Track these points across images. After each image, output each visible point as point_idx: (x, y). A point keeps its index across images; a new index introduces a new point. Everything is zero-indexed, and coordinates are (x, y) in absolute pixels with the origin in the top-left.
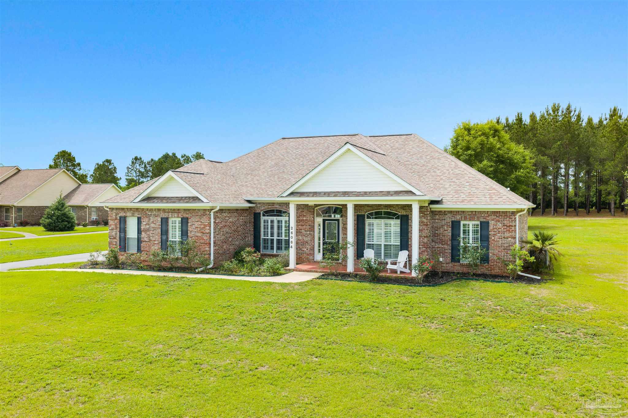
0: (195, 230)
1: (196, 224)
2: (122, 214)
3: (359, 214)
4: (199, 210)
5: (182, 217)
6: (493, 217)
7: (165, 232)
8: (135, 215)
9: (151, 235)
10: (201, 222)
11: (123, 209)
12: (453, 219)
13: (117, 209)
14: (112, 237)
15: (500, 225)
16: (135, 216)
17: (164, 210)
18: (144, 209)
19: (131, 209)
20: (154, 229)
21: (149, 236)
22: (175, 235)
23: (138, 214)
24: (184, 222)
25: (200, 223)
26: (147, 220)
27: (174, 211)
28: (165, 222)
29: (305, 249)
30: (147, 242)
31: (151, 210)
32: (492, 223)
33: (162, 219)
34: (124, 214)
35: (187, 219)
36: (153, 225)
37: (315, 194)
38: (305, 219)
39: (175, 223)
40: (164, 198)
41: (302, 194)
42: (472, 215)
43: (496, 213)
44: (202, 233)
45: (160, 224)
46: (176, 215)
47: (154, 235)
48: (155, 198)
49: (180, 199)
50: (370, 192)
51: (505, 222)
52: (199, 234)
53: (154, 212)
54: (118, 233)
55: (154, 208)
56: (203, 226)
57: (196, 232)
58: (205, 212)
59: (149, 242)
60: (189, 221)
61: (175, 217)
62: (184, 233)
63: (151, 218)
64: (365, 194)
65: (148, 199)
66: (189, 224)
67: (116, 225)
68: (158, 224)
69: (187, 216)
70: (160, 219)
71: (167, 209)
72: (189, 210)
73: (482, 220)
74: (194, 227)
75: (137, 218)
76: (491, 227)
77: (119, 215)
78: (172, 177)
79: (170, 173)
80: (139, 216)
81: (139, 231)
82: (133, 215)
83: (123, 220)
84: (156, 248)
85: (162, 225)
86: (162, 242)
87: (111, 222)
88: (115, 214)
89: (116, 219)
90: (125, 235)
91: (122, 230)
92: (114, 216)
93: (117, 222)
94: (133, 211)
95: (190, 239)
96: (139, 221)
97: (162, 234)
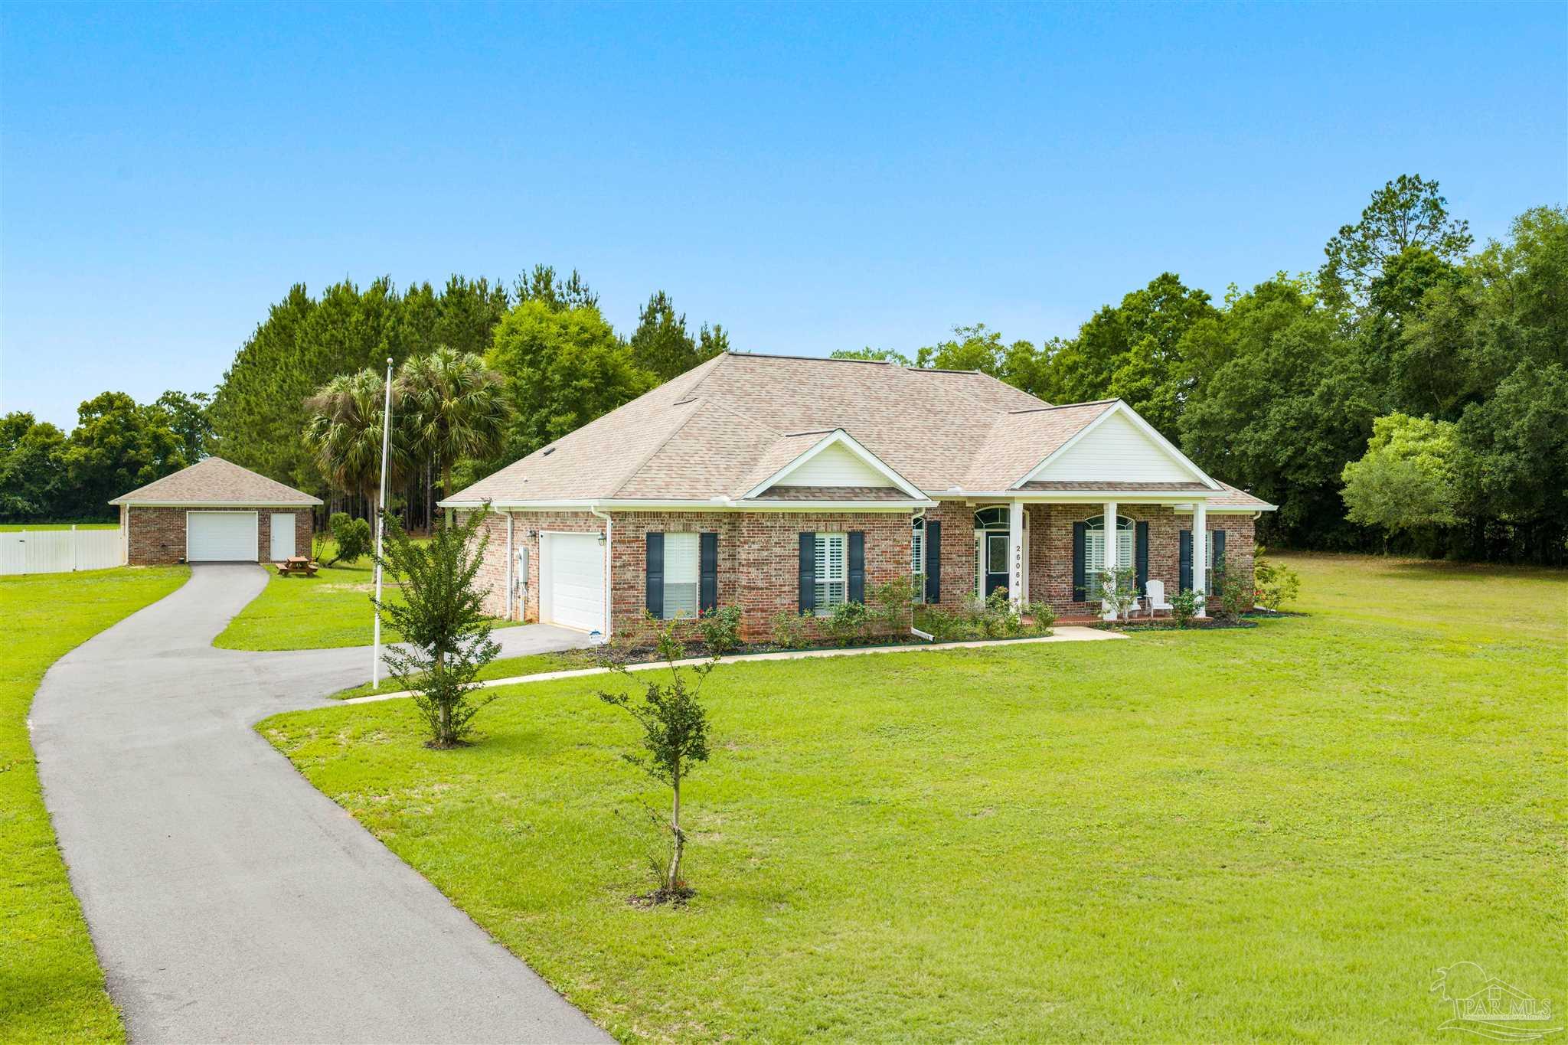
0: (881, 558)
1: (883, 545)
2: (655, 527)
3: (1078, 521)
4: (889, 515)
5: (850, 530)
6: (1230, 524)
7: (807, 565)
8: (693, 529)
9: (774, 573)
10: (894, 540)
11: (656, 515)
12: (1182, 529)
13: (637, 514)
14: (626, 586)
15: (1237, 536)
16: (693, 532)
17: (807, 517)
18: (754, 514)
19: (681, 515)
20: (782, 558)
21: (768, 576)
22: (832, 571)
23: (702, 527)
24: (856, 540)
25: (891, 543)
26: (762, 539)
27: (829, 518)
28: (807, 541)
30: (762, 589)
31: (774, 516)
32: (1228, 532)
33: (802, 535)
34: (661, 527)
35: (862, 534)
36: (778, 550)
37: (1065, 485)
39: (832, 547)
40: (821, 489)
41: (1044, 485)
43: (1233, 518)
44: (898, 563)
45: (797, 546)
46: (835, 528)
47: (781, 572)
49: (854, 493)
50: (1146, 484)
51: (1243, 531)
52: (890, 567)
53: (782, 521)
54: (643, 575)
55: (780, 511)
56: (898, 549)
57: (882, 561)
58: (901, 519)
59: (767, 589)
60: (868, 538)
61: (832, 531)
62: (856, 565)
63: (773, 534)
64: (1142, 486)
65: (772, 492)
66: (867, 546)
67: (635, 554)
68: (791, 546)
69: (863, 528)
70: (796, 537)
71: (813, 514)
72: (866, 515)
73: (1217, 528)
74: (877, 550)
75: (698, 536)
76: (1227, 540)
77: (646, 530)
78: (837, 444)
79: (839, 436)
80: (705, 531)
81: (708, 566)
82: (687, 529)
83: (655, 542)
84: (787, 601)
85: (800, 549)
86: (801, 586)
87: (621, 548)
88: (631, 528)
89: (637, 539)
90: (662, 578)
91: (655, 567)
92: (630, 533)
93: (640, 548)
94: (686, 519)
95: (868, 577)
96: (709, 543)
97: (801, 570)
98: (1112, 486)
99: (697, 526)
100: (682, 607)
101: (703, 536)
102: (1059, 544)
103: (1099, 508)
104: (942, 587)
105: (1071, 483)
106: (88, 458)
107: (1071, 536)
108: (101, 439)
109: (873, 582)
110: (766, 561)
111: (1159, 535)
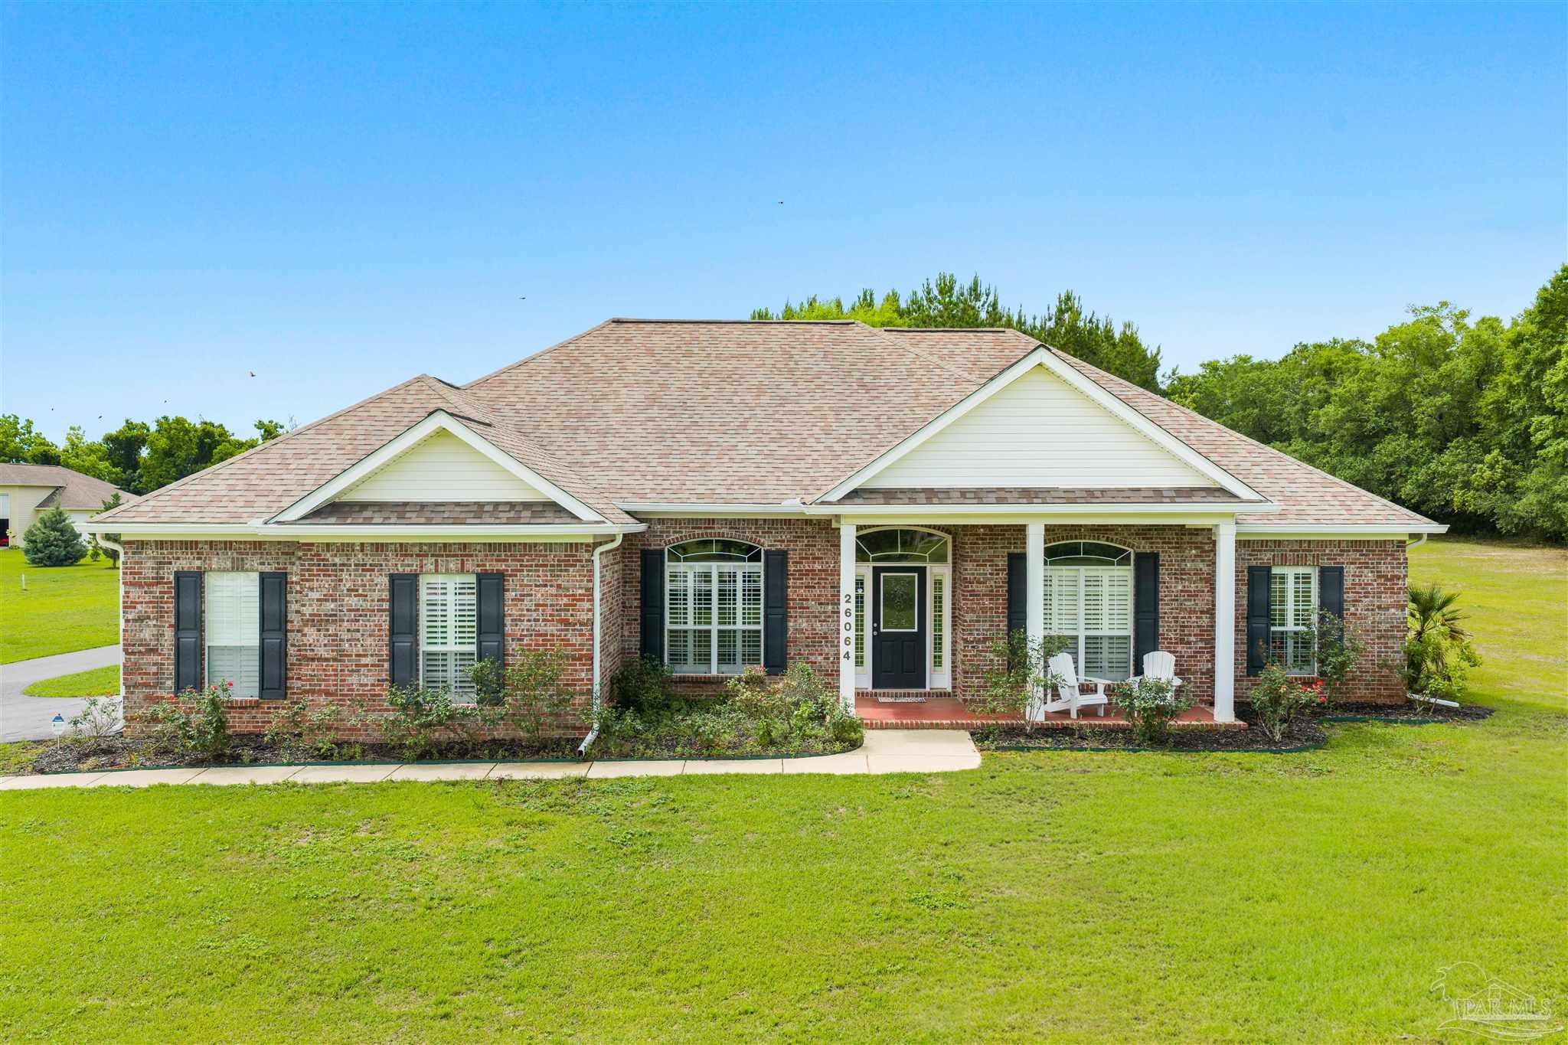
0: (534, 615)
1: (539, 595)
2: (187, 563)
3: (1016, 551)
4: (549, 546)
5: (479, 570)
6: (1353, 555)
7: (404, 624)
8: (247, 566)
9: (346, 636)
10: (559, 586)
11: (189, 546)
12: (1254, 563)
13: (160, 544)
14: (142, 649)
15: (1370, 575)
16: (247, 570)
17: (403, 549)
18: (312, 544)
19: (228, 545)
20: (359, 613)
21: (336, 641)
23: (263, 564)
24: (491, 587)
25: (554, 591)
26: (326, 583)
27: (442, 551)
28: (403, 589)
29: (820, 658)
30: (327, 660)
31: (346, 548)
32: (1350, 570)
33: (393, 578)
34: (198, 563)
35: (501, 576)
36: (353, 601)
38: (817, 567)
40: (424, 506)
41: (889, 495)
42: (1301, 550)
43: (1359, 545)
44: (566, 622)
45: (386, 595)
46: (452, 566)
47: (358, 635)
48: (364, 506)
49: (479, 511)
50: (1103, 491)
51: (1383, 568)
52: (552, 629)
53: (360, 556)
54: (169, 634)
55: (358, 541)
56: (565, 601)
57: (535, 620)
58: (573, 553)
59: (335, 660)
60: (510, 583)
61: (448, 572)
62: (491, 625)
63: (345, 576)
65: (334, 510)
66: (510, 595)
67: (157, 603)
68: (376, 595)
69: (501, 567)
70: (384, 581)
71: (413, 545)
72: (508, 547)
73: (1326, 562)
74: (528, 603)
75: (256, 576)
76: (1348, 582)
77: (174, 567)
78: (442, 433)
79: (441, 420)
80: (267, 569)
81: (272, 622)
82: (238, 567)
83: (188, 586)
84: (369, 680)
85: (392, 599)
86: (393, 657)
87: (136, 593)
88: (150, 564)
89: (159, 580)
90: (201, 638)
91: (189, 622)
92: (148, 570)
93: (165, 593)
94: (236, 552)
95: (512, 646)
96: (272, 588)
97: (392, 632)
98: (1028, 495)
99: (254, 562)
101: (263, 577)
102: (981, 589)
103: (1008, 533)
104: (792, 651)
105: (946, 491)
107: (1003, 575)
109: (517, 659)
110: (332, 618)
111: (1180, 574)
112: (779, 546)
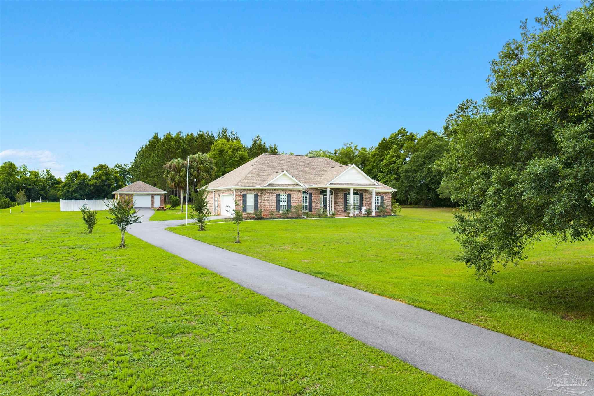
0: (295, 200)
1: (295, 197)
3: (349, 192)
4: (296, 190)
5: (288, 193)
6: (385, 194)
7: (278, 201)
11: (245, 190)
13: (241, 190)
14: (238, 205)
15: (387, 197)
16: (253, 194)
17: (278, 190)
18: (266, 189)
19: (250, 190)
21: (269, 203)
22: (284, 202)
24: (289, 196)
25: (297, 196)
26: (268, 195)
27: (283, 191)
28: (278, 196)
29: (316, 209)
31: (270, 190)
32: (384, 196)
33: (277, 194)
34: (246, 192)
35: (290, 194)
36: (271, 198)
37: (340, 184)
38: (316, 195)
39: (284, 197)
40: (281, 184)
41: (335, 184)
42: (379, 193)
44: (299, 201)
47: (272, 202)
48: (273, 184)
49: (288, 185)
52: (297, 202)
53: (272, 191)
54: (242, 203)
55: (272, 189)
56: (298, 198)
58: (299, 191)
59: (269, 206)
60: (292, 195)
61: (284, 194)
62: (289, 201)
63: (270, 194)
64: (359, 185)
65: (270, 185)
66: (292, 197)
67: (240, 198)
68: (274, 197)
69: (290, 193)
70: (275, 195)
72: (291, 190)
73: (381, 195)
74: (294, 198)
76: (384, 198)
77: (243, 193)
78: (284, 174)
79: (285, 172)
80: (255, 193)
81: (256, 201)
82: (251, 193)
83: (244, 196)
84: (273, 209)
85: (276, 198)
86: (277, 206)
87: (237, 197)
88: (239, 192)
89: (240, 195)
90: (246, 203)
91: (244, 201)
92: (239, 194)
93: (241, 197)
94: (251, 190)
95: (292, 204)
96: (256, 196)
97: (277, 202)
98: (351, 184)
99: (254, 192)
100: (250, 209)
101: (255, 194)
102: (340, 198)
103: (349, 190)
104: (313, 208)
105: (341, 184)
106: (96, 183)
107: (343, 196)
108: (100, 178)
109: (293, 205)
110: (268, 200)
111: (365, 196)
112: (311, 192)
